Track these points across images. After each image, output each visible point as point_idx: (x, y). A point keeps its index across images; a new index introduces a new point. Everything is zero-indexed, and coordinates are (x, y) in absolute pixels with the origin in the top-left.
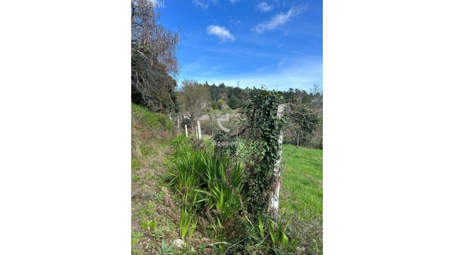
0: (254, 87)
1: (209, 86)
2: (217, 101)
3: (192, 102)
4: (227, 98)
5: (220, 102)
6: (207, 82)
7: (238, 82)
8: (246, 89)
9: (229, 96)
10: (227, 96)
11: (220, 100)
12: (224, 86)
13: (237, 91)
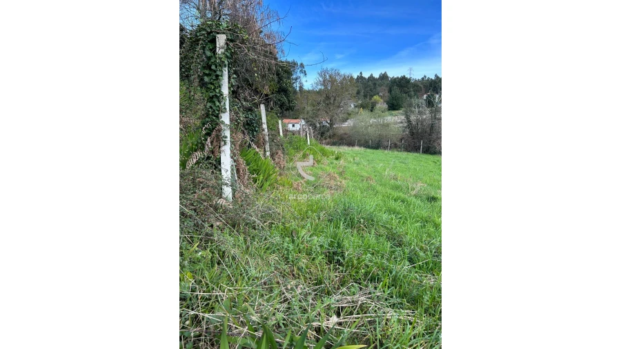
0: (436, 75)
1: (365, 78)
2: (370, 99)
3: (332, 102)
4: (387, 94)
5: (375, 100)
6: (361, 73)
7: (411, 69)
8: (423, 79)
9: (390, 91)
10: (387, 91)
11: (376, 98)
12: (387, 77)
13: (403, 83)
